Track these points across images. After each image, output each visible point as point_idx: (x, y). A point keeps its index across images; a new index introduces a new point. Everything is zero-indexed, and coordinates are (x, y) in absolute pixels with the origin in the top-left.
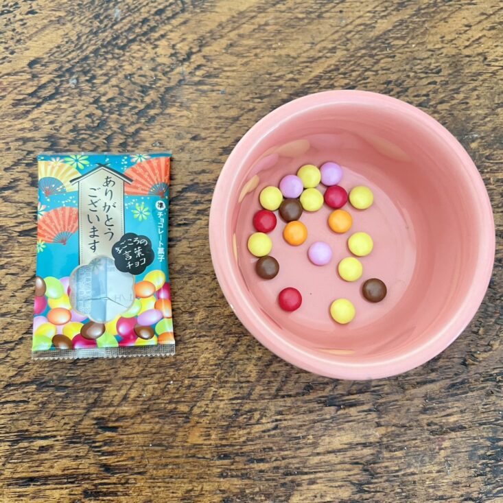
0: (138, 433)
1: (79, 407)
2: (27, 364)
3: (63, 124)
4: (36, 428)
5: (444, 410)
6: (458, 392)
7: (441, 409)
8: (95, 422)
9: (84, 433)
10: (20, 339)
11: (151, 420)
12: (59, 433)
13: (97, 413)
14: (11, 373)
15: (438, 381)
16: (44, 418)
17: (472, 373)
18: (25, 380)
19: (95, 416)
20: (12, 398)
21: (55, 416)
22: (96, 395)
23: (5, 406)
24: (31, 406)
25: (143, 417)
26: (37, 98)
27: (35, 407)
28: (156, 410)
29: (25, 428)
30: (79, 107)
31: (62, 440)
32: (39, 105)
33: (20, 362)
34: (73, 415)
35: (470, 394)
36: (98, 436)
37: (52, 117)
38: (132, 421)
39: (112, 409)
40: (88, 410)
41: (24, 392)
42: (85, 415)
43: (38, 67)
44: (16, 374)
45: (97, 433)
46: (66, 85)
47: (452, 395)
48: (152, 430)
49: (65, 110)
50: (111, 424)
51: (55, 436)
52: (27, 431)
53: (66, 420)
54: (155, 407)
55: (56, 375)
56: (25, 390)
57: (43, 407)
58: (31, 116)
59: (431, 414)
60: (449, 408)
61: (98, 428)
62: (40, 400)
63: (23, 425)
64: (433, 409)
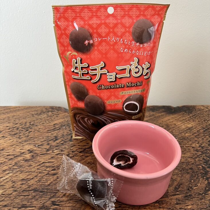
0: (67, 207)
1: (47, 197)
2: (33, 185)
3: (60, 134)
4: (29, 204)
5: (185, 204)
6: (189, 198)
7: (184, 204)
8: (51, 202)
9: (46, 206)
10: (33, 178)
11: (73, 203)
12: (37, 205)
13: (53, 200)
14: (26, 187)
15: (180, 194)
16: (33, 200)
17: (193, 192)
18: (30, 189)
19: (52, 200)
20: (24, 194)
21: (37, 200)
22: (54, 194)
23: (21, 197)
24: (30, 197)
25: (70, 201)
26: (54, 130)
27: (31, 197)
28: (75, 199)
29: (25, 204)
30: (65, 131)
31: (38, 208)
32: (54, 131)
33: (30, 184)
34: (44, 200)
35: (194, 199)
36: (52, 207)
37: (57, 133)
38: (65, 202)
39: (59, 198)
40: (50, 198)
41: (29, 193)
42: (49, 200)
43: (56, 125)
44: (28, 188)
45: (52, 206)
46: (62, 128)
47: (187, 199)
48: (72, 205)
49: (61, 132)
50: (57, 203)
51: (35, 207)
52: (26, 204)
53: (41, 202)
54: (75, 198)
55: (42, 188)
56: (29, 192)
57: (34, 197)
58: (51, 133)
59: (180, 205)
60: (187, 203)
61: (53, 204)
62: (34, 195)
63: (25, 203)
64: (180, 203)
